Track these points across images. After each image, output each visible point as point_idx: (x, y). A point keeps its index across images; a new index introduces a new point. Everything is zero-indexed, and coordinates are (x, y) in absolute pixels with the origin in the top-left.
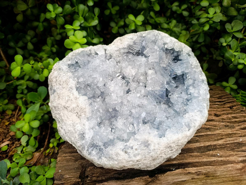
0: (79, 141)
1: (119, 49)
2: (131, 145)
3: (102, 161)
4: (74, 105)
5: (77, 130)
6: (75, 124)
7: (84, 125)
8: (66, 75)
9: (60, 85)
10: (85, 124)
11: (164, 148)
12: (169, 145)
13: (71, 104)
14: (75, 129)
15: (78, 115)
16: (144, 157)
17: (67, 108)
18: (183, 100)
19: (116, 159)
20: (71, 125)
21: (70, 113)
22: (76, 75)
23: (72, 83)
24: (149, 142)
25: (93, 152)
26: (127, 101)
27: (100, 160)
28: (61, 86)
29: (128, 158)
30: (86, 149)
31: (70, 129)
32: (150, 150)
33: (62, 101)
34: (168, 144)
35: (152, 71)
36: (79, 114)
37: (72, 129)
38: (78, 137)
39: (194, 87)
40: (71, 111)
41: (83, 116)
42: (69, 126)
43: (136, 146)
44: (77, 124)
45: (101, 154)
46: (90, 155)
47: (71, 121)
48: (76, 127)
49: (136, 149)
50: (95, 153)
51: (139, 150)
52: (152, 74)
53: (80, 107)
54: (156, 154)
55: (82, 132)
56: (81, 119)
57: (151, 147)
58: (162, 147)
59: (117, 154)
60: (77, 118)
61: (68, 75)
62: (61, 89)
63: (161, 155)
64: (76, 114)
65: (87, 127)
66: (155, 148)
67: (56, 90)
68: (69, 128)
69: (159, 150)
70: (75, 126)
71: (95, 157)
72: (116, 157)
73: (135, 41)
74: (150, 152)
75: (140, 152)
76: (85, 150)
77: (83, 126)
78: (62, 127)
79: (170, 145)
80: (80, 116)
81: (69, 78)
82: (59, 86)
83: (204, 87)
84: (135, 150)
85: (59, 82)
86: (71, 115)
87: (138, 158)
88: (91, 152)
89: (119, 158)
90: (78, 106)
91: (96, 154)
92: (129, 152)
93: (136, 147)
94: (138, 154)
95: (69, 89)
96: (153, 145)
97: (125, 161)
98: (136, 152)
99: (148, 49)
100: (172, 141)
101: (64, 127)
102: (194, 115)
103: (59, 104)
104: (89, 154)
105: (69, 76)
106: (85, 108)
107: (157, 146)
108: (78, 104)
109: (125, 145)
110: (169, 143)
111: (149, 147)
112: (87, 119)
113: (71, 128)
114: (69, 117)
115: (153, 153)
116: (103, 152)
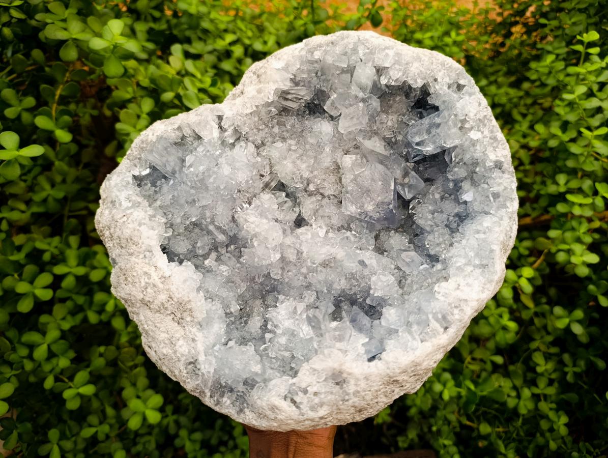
0: (189, 380)
1: (255, 108)
2: (304, 385)
3: (245, 418)
4: (163, 297)
5: (179, 356)
6: (174, 339)
7: (193, 340)
8: (130, 219)
9: (122, 247)
10: (196, 339)
11: (381, 385)
12: (392, 380)
13: (154, 294)
14: (175, 352)
15: (175, 318)
16: (335, 408)
17: (148, 304)
18: (448, 218)
19: (272, 416)
20: (166, 342)
21: (158, 315)
22: (158, 205)
23: (148, 238)
24: (345, 375)
25: (225, 399)
26: (296, 252)
27: (242, 415)
28: (123, 251)
29: (299, 415)
30: (208, 394)
31: (165, 351)
32: (348, 394)
33: (134, 289)
34: (390, 377)
35: (354, 157)
36: (179, 316)
37: (170, 351)
38: (185, 371)
39: (474, 184)
40: (158, 311)
41: (188, 319)
42: (163, 345)
43: (315, 385)
44: (178, 340)
45: (243, 404)
46: (219, 406)
47: (164, 332)
48: (177, 347)
49: (316, 394)
50: (229, 402)
51: (323, 396)
52: (353, 164)
53: (175, 300)
54: (364, 400)
55: (193, 358)
56: (184, 327)
57: (350, 387)
58: (377, 385)
59: (274, 408)
60: (176, 324)
61: (134, 220)
62: (126, 257)
63: (376, 401)
64: (171, 318)
65: (200, 347)
66: (359, 389)
67: (117, 260)
68: (163, 348)
69: (370, 391)
70: (175, 345)
71: (231, 411)
72: (271, 413)
73: (295, 76)
74: (347, 398)
75: (325, 400)
76: (205, 396)
77: (193, 345)
78: (149, 344)
79: (395, 379)
80: (182, 319)
81: (138, 228)
82: (121, 250)
83: (501, 183)
84: (312, 396)
85: (118, 241)
86: (161, 319)
87: (322, 412)
88: (220, 400)
89: (279, 417)
90: (171, 298)
91: (232, 403)
92: (301, 403)
93: (315, 389)
94: (321, 405)
95: (145, 256)
96: (352, 382)
97: (292, 421)
98: (317, 400)
99: (334, 96)
100: (398, 371)
101: (154, 345)
102: (461, 284)
103: (130, 294)
104: (216, 405)
105: (136, 220)
106: (190, 301)
107: (363, 384)
108: (171, 293)
109: (291, 384)
110: (391, 374)
111: (345, 386)
112: (199, 327)
113: (167, 348)
114: (158, 325)
115: (354, 400)
116: (246, 397)
